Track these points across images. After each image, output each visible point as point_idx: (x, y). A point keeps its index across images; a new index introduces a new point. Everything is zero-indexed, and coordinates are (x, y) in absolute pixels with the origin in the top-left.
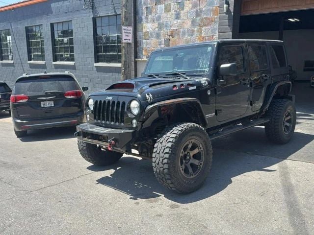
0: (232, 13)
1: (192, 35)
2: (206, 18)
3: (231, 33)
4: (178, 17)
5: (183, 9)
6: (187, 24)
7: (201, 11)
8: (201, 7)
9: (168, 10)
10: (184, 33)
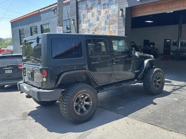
0: (125, 16)
1: (105, 30)
2: (112, 20)
3: (124, 29)
4: (98, 19)
5: (100, 15)
6: (103, 23)
7: (109, 15)
8: (109, 13)
9: (93, 15)
10: (101, 29)
